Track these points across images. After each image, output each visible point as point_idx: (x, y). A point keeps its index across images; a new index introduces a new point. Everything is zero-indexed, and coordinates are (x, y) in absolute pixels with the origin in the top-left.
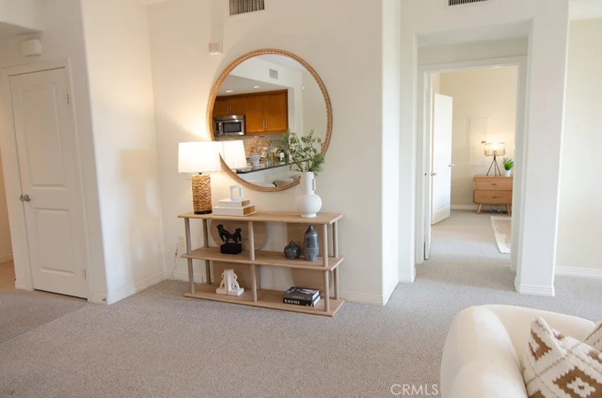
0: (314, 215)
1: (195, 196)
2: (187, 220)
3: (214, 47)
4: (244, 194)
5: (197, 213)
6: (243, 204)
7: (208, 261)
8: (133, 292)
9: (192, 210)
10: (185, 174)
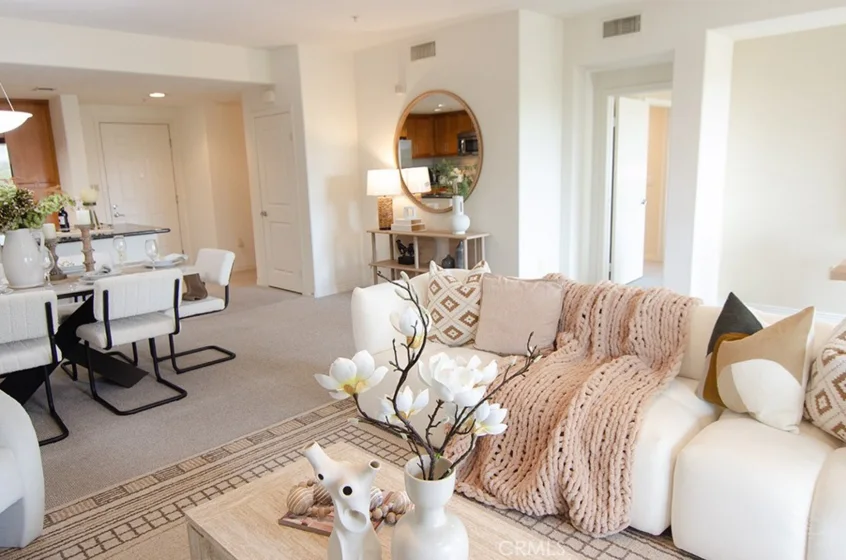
0: (463, 233)
1: (380, 215)
2: (373, 234)
3: (399, 89)
4: (417, 213)
5: (381, 229)
6: (413, 222)
7: (393, 270)
8: (335, 292)
9: (378, 227)
10: (372, 197)
